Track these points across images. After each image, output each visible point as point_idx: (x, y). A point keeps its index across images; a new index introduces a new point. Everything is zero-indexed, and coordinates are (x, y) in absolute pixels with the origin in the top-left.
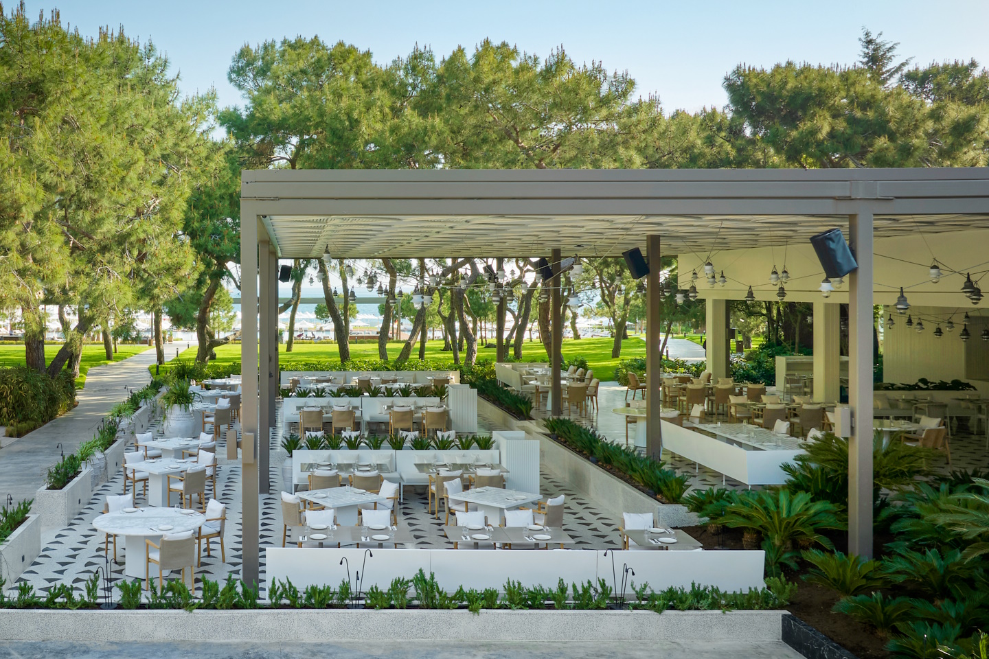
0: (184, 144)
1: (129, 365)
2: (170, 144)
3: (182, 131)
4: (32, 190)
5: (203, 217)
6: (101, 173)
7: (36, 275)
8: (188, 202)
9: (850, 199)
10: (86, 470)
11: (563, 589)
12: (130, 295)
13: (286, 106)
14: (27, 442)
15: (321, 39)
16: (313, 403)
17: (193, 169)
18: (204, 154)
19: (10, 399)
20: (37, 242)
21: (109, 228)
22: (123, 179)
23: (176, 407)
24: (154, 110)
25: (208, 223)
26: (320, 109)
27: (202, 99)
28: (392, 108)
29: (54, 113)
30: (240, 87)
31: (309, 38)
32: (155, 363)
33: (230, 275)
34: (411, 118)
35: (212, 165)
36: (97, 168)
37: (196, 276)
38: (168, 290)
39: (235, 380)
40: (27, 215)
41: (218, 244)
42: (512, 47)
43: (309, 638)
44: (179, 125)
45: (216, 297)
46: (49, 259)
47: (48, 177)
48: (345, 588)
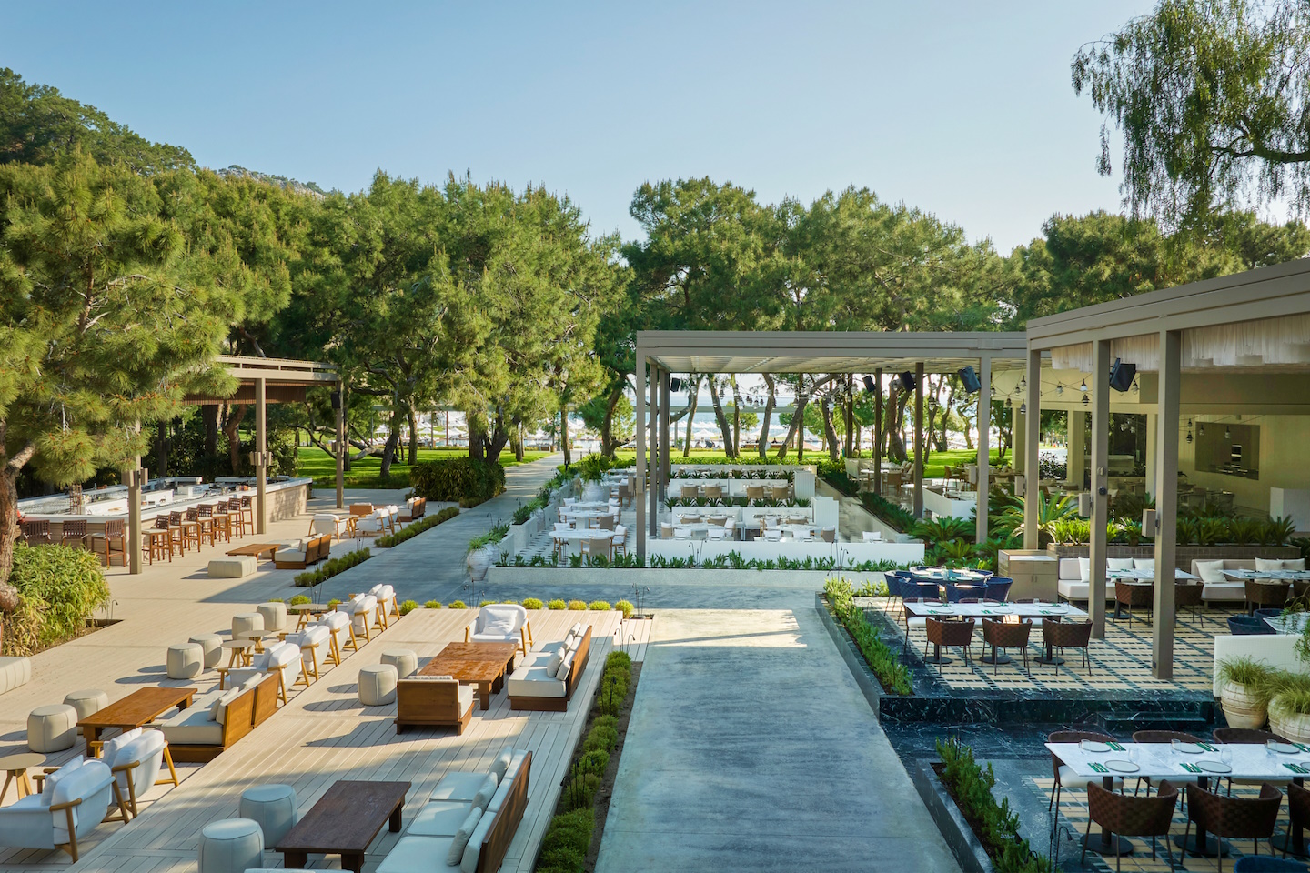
0: (593, 279)
1: (536, 465)
2: (583, 279)
3: (592, 268)
4: (484, 323)
5: (609, 339)
6: (533, 308)
7: (486, 385)
8: (598, 328)
9: (977, 349)
10: (533, 517)
11: (809, 561)
12: (556, 401)
13: (678, 243)
14: (477, 510)
15: (711, 180)
16: (692, 482)
17: (600, 299)
18: (610, 287)
19: (460, 480)
20: (485, 360)
21: (538, 348)
22: (548, 312)
23: (591, 481)
24: (569, 252)
25: (613, 344)
26: (706, 247)
27: (608, 240)
28: (765, 249)
29: (496, 262)
30: (640, 219)
31: (699, 178)
32: (562, 463)
33: (631, 386)
34: (779, 259)
35: (616, 297)
36: (529, 304)
37: (604, 386)
38: (583, 396)
39: (633, 469)
40: (480, 341)
41: (621, 361)
42: (871, 192)
43: (671, 583)
44: (590, 264)
45: (617, 405)
46: (495, 374)
47: (493, 312)
48: (691, 559)
